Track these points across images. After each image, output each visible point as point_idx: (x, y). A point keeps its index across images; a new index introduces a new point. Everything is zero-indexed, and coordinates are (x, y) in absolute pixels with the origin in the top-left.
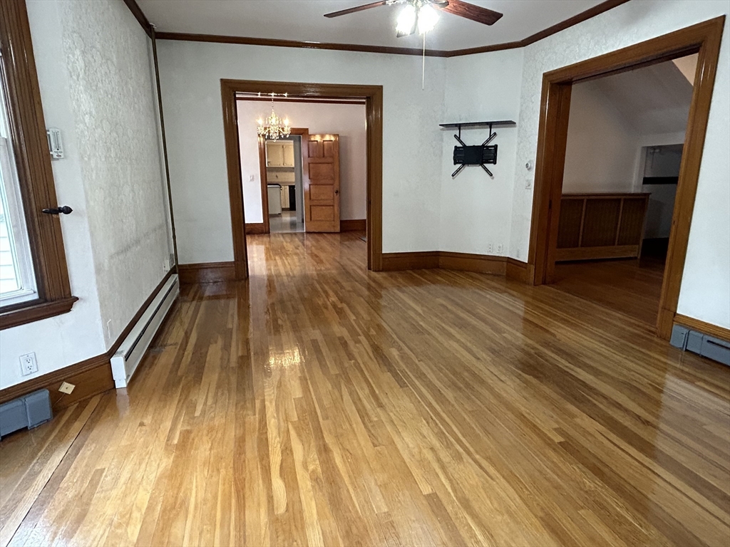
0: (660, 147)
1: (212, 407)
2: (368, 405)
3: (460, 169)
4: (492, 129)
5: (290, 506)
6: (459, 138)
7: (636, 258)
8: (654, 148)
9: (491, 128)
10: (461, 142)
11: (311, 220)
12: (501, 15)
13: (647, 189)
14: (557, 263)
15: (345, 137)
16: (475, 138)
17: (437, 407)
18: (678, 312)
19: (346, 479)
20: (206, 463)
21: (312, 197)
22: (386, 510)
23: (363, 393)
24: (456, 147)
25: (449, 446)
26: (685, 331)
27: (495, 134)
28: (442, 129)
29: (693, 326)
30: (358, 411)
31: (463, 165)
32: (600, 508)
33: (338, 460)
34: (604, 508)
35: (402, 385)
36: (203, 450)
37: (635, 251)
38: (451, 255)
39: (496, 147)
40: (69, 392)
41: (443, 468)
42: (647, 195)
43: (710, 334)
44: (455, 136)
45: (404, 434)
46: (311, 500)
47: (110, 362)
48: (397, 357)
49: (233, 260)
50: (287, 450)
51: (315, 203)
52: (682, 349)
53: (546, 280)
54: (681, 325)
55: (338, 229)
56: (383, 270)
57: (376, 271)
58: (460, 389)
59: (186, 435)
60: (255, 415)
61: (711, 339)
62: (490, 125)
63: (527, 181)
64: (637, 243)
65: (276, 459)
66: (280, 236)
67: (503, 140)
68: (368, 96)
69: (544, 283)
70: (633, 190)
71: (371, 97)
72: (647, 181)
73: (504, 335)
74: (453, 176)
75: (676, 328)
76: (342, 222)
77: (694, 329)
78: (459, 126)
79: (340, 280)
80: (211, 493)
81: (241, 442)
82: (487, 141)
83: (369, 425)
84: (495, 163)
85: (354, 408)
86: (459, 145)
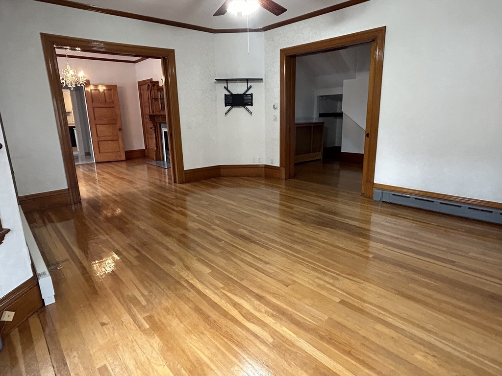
0: (325, 96)
1: (151, 296)
2: (260, 265)
3: (230, 109)
4: (249, 83)
5: (273, 335)
6: (227, 88)
7: (320, 159)
8: (322, 97)
9: (247, 82)
10: (229, 91)
11: (100, 152)
12: (286, 10)
13: (321, 120)
14: (296, 164)
15: (121, 87)
16: (238, 89)
17: (299, 256)
18: (375, 182)
19: (290, 309)
20: (188, 332)
21: (98, 135)
22: (327, 317)
23: (249, 259)
24: (225, 95)
25: (325, 274)
26: (381, 191)
27: (251, 87)
28: (215, 83)
29: (383, 188)
30: (257, 270)
31: (232, 107)
32: (415, 281)
33: (274, 301)
34: (417, 281)
35: (268, 249)
36: (175, 325)
37: (319, 156)
38: (227, 167)
39: (251, 95)
40: (11, 319)
41: (333, 286)
42: (323, 123)
43: (393, 191)
44: (225, 87)
45: (296, 275)
46: (281, 327)
47: (38, 284)
48: (248, 233)
49: (67, 188)
50: (235, 305)
51: (102, 139)
52: (380, 201)
53: (290, 176)
54: (379, 189)
55: (124, 158)
56: (185, 183)
57: (181, 183)
58: (302, 243)
59: (150, 319)
60: (190, 291)
61: (394, 193)
62: (247, 80)
63: (274, 116)
64: (320, 151)
65: (234, 313)
66: (81, 166)
67: (256, 90)
68: (164, 56)
69: (290, 178)
70: (315, 121)
71: (167, 58)
72: (321, 115)
73: (295, 209)
74: (226, 114)
75: (375, 190)
76: (127, 153)
77: (384, 190)
78: (227, 81)
79: (161, 193)
80: (213, 349)
81: (198, 310)
82: (247, 91)
83: (272, 275)
84: (252, 105)
85: (253, 269)
86: (228, 93)
